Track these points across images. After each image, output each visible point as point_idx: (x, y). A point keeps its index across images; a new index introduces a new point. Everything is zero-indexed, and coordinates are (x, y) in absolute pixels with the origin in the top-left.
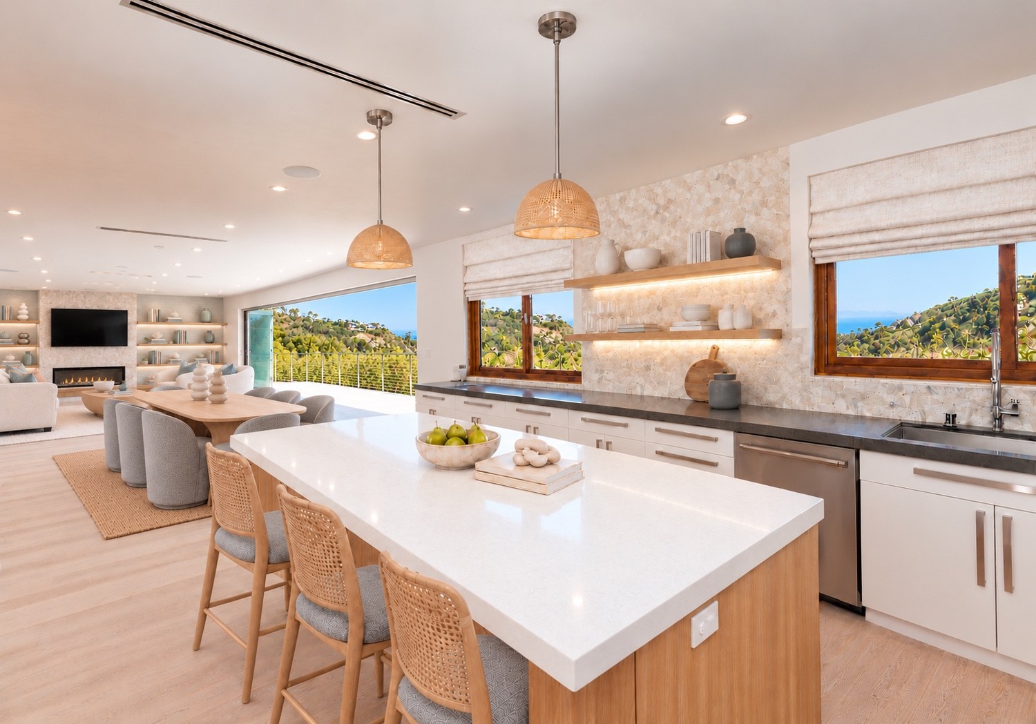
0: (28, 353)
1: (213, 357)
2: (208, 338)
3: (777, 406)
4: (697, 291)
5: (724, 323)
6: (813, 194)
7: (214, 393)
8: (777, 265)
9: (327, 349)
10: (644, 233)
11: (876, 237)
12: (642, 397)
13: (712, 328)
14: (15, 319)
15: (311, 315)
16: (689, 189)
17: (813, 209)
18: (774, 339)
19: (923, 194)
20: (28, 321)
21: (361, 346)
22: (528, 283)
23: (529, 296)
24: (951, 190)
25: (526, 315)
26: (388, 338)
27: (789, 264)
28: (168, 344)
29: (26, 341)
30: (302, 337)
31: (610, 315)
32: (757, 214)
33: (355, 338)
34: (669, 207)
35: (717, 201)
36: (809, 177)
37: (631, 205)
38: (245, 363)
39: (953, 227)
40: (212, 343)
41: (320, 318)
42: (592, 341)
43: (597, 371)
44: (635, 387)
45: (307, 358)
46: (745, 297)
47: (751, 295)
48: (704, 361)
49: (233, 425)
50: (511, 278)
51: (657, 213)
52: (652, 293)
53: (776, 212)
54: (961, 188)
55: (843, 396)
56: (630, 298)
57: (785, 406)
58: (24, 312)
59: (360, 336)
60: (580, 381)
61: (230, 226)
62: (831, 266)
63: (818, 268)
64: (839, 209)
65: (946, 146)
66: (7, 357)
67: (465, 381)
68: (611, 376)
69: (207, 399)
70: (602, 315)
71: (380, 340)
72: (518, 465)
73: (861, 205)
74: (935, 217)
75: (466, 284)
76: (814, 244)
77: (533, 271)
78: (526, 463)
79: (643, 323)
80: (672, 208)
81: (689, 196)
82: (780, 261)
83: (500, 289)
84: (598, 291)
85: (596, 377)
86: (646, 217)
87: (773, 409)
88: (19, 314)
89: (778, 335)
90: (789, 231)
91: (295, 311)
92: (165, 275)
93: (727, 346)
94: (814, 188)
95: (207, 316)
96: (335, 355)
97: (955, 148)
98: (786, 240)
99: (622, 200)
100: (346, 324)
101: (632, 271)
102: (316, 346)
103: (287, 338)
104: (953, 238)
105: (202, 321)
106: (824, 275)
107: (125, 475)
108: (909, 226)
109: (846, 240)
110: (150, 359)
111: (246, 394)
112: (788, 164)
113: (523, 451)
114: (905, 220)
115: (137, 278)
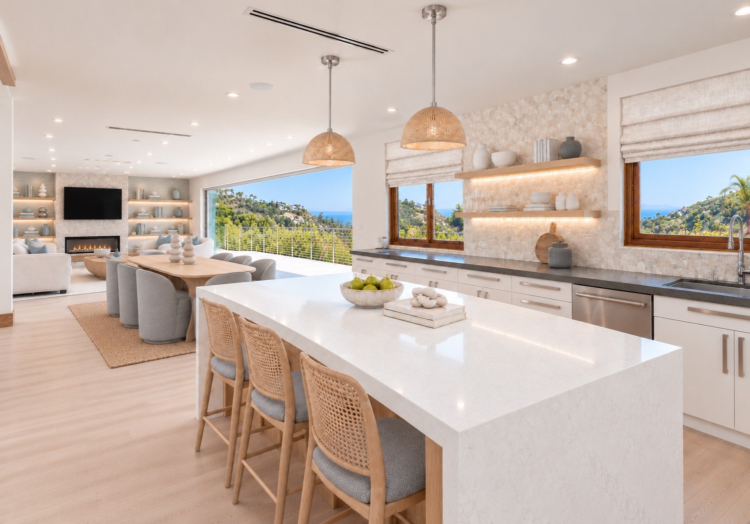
0: (46, 225)
1: (181, 229)
2: (177, 213)
3: (597, 267)
4: (543, 182)
5: (559, 205)
6: (624, 112)
7: (186, 256)
8: (598, 163)
9: (263, 225)
10: (506, 139)
11: (667, 143)
12: (505, 260)
13: (552, 209)
14: (36, 196)
15: (252, 198)
16: (537, 108)
17: (624, 123)
18: (595, 218)
19: (700, 112)
20: (47, 197)
21: (288, 223)
22: (431, 175)
23: (431, 184)
24: (718, 110)
25: (429, 198)
26: (306, 216)
27: (606, 163)
28: (150, 217)
29: (45, 215)
30: (245, 215)
31: (484, 200)
32: (584, 126)
33: (283, 217)
34: (523, 120)
35: (556, 116)
36: (621, 99)
37: (498, 118)
38: (206, 236)
39: (719, 137)
40: (180, 217)
41: (258, 200)
42: (471, 218)
43: (474, 241)
44: (501, 253)
45: (250, 232)
46: (576, 187)
47: (579, 185)
48: (547, 234)
49: (203, 280)
50: (420, 170)
51: (515, 124)
52: (513, 183)
53: (597, 125)
54: (724, 108)
55: (643, 260)
56: (497, 186)
57: (603, 267)
58: (43, 191)
59: (287, 215)
60: (462, 249)
61: (195, 124)
62: (635, 165)
63: (627, 166)
64: (641, 123)
65: (715, 77)
66: (29, 229)
67: (387, 248)
68: (483, 245)
69: (181, 261)
70: (478, 199)
71: (301, 218)
72: (414, 307)
73: (657, 120)
74: (706, 129)
75: (387, 174)
76: (624, 148)
77: (433, 166)
78: (419, 305)
79: (506, 205)
80: (525, 120)
81: (536, 112)
82: (600, 160)
83: (412, 178)
84: (475, 181)
85: (473, 246)
86: (508, 127)
87: (595, 269)
88: (39, 193)
89: (598, 215)
90: (606, 138)
91: (240, 194)
92: (139, 162)
93: (562, 222)
94: (625, 107)
95: (177, 195)
96: (270, 230)
97: (721, 78)
98: (604, 146)
99: (492, 114)
100: (277, 206)
101: (497, 167)
102: (255, 222)
103: (235, 215)
104: (719, 145)
105: (174, 199)
106: (632, 172)
107: (123, 319)
108: (690, 136)
109: (647, 146)
110: (136, 230)
111: (211, 258)
112: (606, 90)
113: (418, 296)
114: (687, 132)
115: (118, 164)
